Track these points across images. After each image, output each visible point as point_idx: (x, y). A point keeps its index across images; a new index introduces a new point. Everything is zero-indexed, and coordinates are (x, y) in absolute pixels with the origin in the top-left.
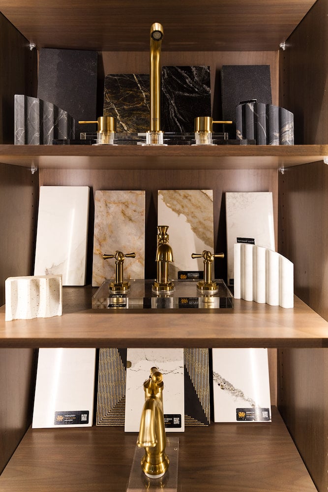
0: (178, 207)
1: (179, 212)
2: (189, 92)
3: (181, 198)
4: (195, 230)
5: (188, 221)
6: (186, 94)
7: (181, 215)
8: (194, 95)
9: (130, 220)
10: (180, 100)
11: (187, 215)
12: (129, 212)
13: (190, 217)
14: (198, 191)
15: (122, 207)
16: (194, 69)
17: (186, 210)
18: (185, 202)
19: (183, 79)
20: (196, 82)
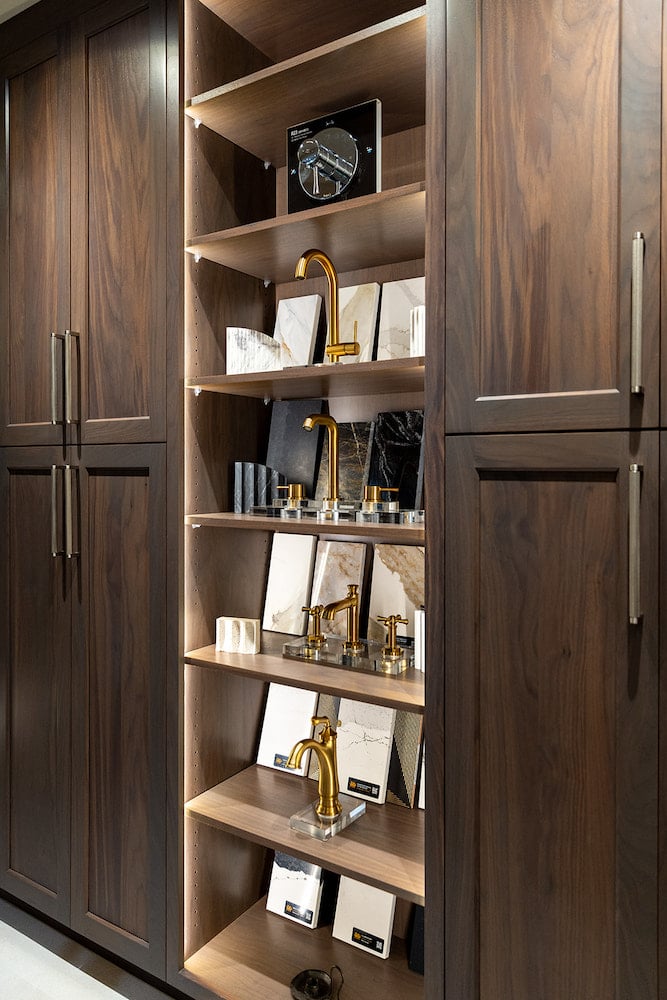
0: (393, 564)
1: (393, 570)
2: (400, 441)
3: (397, 555)
4: (407, 590)
5: (402, 580)
6: (397, 444)
7: (395, 573)
8: (404, 445)
9: (346, 574)
10: (392, 451)
11: (401, 573)
12: (346, 566)
13: (404, 577)
14: (415, 548)
15: (340, 560)
16: (408, 414)
17: (400, 568)
18: (401, 558)
19: (395, 426)
20: (409, 431)
